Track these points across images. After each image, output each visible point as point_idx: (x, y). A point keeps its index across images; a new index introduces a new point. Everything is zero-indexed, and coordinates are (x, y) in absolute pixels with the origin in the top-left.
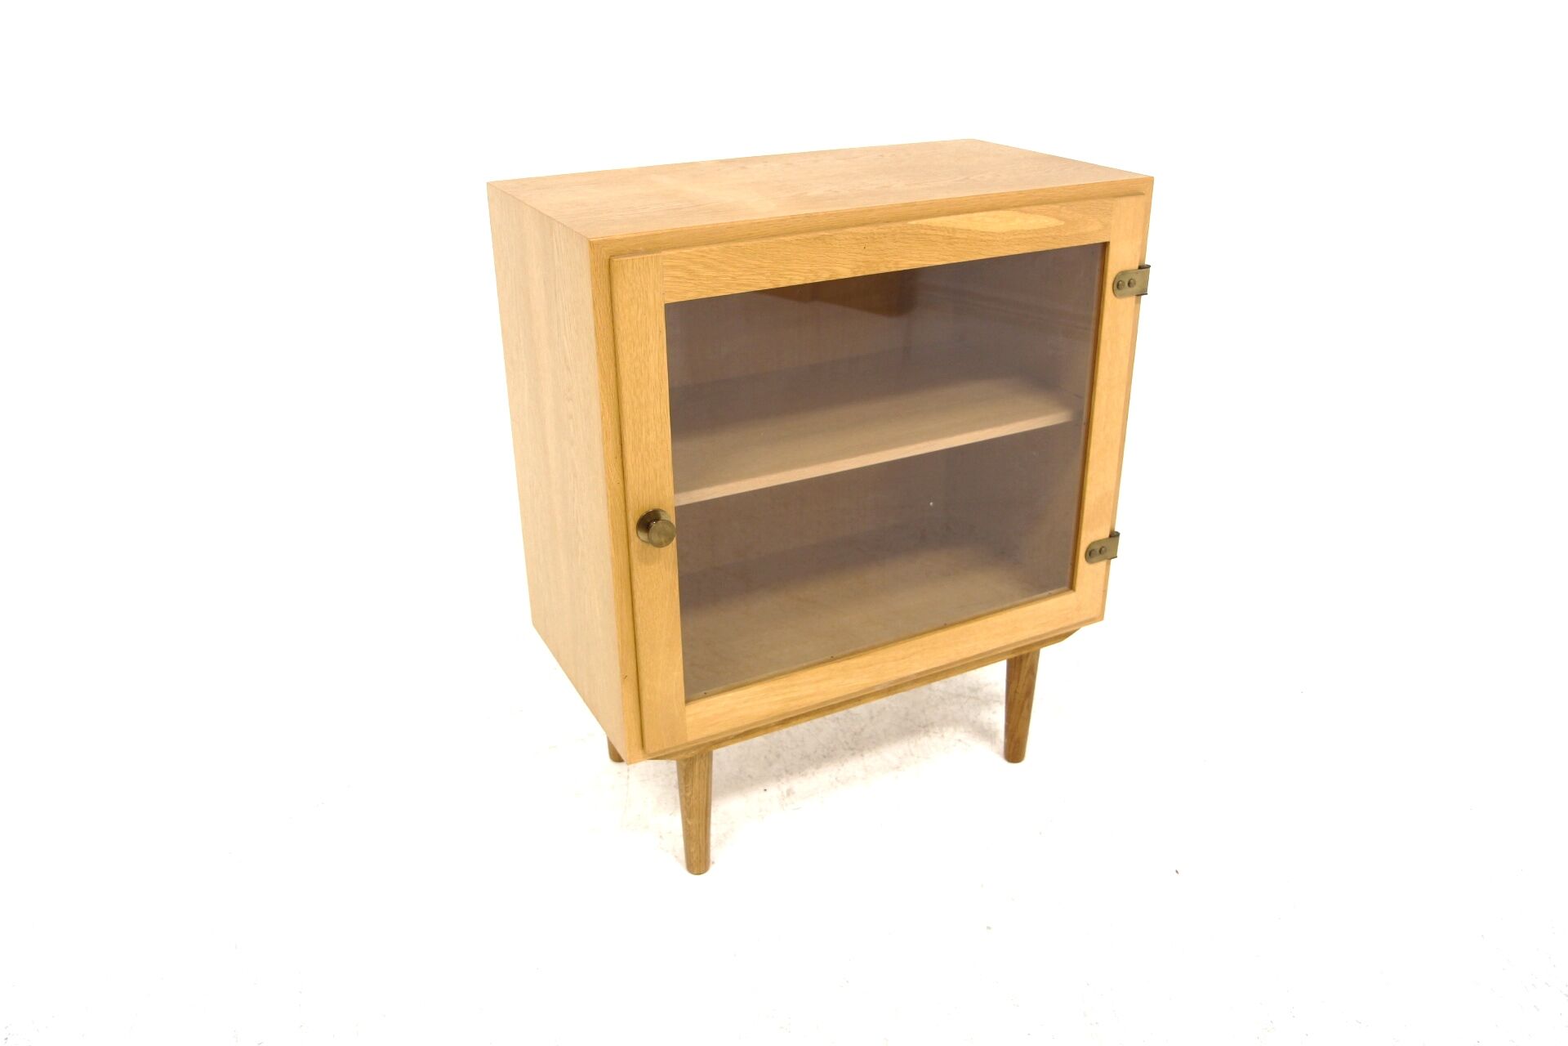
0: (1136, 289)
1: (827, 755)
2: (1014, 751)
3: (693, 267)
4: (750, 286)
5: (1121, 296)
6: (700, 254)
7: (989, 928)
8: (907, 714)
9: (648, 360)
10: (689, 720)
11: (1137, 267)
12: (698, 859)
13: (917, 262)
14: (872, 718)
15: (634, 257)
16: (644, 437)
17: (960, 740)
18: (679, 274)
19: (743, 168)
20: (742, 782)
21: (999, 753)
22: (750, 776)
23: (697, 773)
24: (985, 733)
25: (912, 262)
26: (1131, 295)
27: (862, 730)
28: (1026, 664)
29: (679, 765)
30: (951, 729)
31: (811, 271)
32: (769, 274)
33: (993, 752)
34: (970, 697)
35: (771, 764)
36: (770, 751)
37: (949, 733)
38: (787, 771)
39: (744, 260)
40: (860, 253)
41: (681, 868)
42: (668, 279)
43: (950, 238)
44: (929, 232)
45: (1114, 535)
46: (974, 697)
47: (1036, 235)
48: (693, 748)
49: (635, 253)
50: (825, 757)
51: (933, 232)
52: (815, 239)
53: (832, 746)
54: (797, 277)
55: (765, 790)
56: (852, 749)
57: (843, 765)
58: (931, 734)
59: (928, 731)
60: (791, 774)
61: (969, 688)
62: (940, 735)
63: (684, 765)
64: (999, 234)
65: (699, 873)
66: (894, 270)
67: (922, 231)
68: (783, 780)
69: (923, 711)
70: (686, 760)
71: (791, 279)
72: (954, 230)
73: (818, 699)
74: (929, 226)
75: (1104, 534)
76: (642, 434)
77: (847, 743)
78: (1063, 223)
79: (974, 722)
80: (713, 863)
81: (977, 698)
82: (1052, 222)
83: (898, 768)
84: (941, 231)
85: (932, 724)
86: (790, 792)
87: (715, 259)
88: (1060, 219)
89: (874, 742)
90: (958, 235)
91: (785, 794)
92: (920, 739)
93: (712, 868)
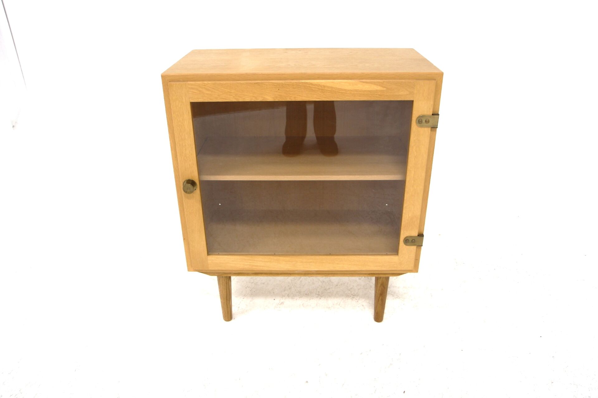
0: (430, 124)
1: (308, 294)
2: (378, 317)
3: (200, 89)
4: (226, 99)
5: (421, 127)
6: (204, 84)
9: (184, 123)
10: (209, 262)
11: (431, 114)
13: (305, 98)
14: (337, 285)
15: (176, 83)
16: (184, 151)
17: (363, 305)
18: (196, 91)
19: (286, 52)
22: (274, 292)
25: (303, 98)
26: (427, 127)
27: (329, 289)
31: (254, 97)
32: (234, 96)
35: (285, 290)
39: (223, 89)
40: (276, 92)
42: (191, 93)
43: (322, 90)
44: (311, 86)
45: (421, 235)
47: (369, 93)
49: (179, 81)
50: (306, 294)
51: (314, 86)
52: (255, 83)
53: (313, 291)
54: (248, 98)
55: (274, 299)
56: (319, 295)
58: (354, 299)
60: (289, 297)
62: (357, 301)
64: (349, 90)
65: (229, 321)
66: (293, 100)
67: (308, 85)
68: (284, 298)
71: (244, 99)
72: (324, 86)
73: (266, 269)
74: (311, 83)
75: (415, 233)
76: (183, 150)
77: (319, 292)
78: (385, 89)
82: (379, 88)
83: (329, 308)
84: (318, 86)
85: (358, 295)
86: (282, 303)
87: (210, 87)
88: (384, 87)
89: (329, 295)
90: (326, 89)
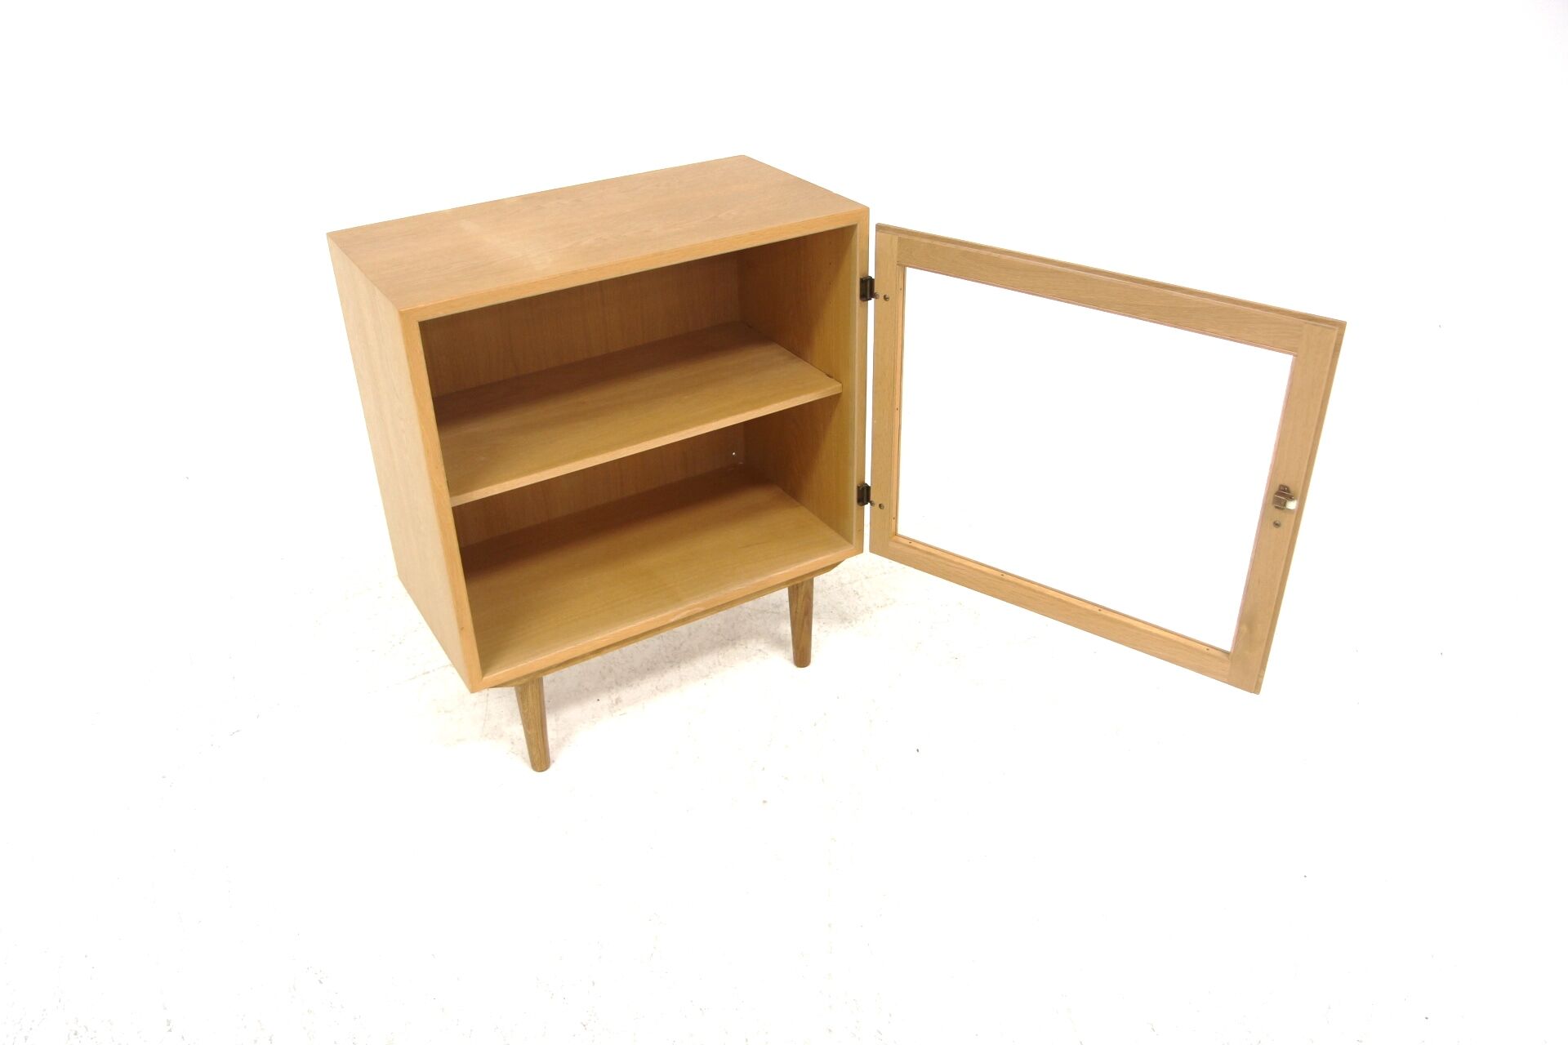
1: (651, 668)
2: (802, 658)
7: (765, 802)
8: (719, 630)
12: (540, 759)
14: (690, 634)
17: (760, 650)
20: (579, 695)
21: (790, 660)
22: (587, 689)
23: (530, 695)
24: (778, 642)
27: (681, 645)
28: (802, 590)
29: (516, 689)
30: (754, 641)
33: (783, 658)
34: (773, 612)
35: (604, 678)
36: (604, 667)
37: (753, 645)
38: (617, 683)
41: (526, 768)
46: (777, 613)
48: (525, 677)
50: (648, 669)
53: (655, 660)
55: (598, 700)
56: (671, 662)
57: (662, 676)
58: (737, 646)
59: (735, 644)
60: (620, 685)
61: (773, 604)
62: (744, 647)
63: (519, 688)
65: (542, 770)
68: (614, 691)
69: (733, 627)
70: (520, 685)
77: (667, 657)
79: (773, 634)
80: (553, 761)
81: (778, 613)
83: (707, 675)
85: (739, 637)
86: (618, 701)
89: (689, 655)
91: (614, 702)
92: (727, 650)
93: (553, 767)
